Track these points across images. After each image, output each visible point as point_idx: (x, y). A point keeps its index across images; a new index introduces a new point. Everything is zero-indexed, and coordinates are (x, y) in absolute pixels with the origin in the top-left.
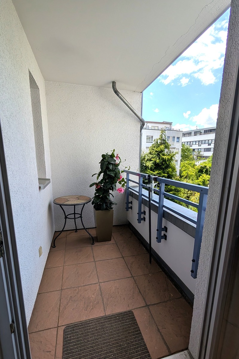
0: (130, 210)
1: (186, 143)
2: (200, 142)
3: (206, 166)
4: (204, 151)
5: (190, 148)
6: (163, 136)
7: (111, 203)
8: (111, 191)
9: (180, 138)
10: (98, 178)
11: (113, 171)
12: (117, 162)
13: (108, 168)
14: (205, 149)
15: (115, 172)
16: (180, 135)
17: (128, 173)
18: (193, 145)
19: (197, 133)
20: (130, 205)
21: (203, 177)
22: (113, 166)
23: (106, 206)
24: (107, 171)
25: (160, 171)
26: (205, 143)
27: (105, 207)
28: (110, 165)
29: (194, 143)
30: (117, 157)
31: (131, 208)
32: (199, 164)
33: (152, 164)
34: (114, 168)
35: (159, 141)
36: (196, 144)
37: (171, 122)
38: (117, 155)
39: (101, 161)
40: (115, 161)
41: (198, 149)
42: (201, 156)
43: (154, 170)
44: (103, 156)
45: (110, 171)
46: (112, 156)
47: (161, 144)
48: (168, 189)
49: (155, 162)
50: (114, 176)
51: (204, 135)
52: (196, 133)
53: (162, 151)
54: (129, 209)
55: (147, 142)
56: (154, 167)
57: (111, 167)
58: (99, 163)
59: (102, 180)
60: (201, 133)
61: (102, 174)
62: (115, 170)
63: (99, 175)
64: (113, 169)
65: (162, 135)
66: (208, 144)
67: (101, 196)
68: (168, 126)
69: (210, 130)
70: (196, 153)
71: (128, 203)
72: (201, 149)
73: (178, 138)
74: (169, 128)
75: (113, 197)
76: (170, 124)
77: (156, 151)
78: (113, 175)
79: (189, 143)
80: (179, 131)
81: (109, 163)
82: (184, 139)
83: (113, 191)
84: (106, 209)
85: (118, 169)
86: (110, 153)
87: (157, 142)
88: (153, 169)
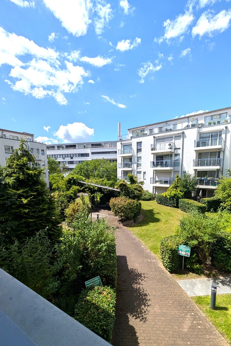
1: (51, 156)
2: (64, 156)
3: (73, 178)
4: (68, 164)
5: (56, 160)
6: (24, 146)
9: (45, 151)
14: (68, 161)
16: (45, 148)
18: (58, 158)
19: (60, 147)
21: (73, 188)
25: (26, 188)
26: (68, 157)
29: (59, 156)
32: (66, 176)
33: (14, 181)
35: (19, 152)
36: (60, 157)
37: (32, 134)
41: (63, 162)
42: (66, 168)
43: (19, 188)
47: (23, 156)
48: (40, 209)
49: (18, 177)
51: (66, 150)
52: (59, 147)
53: (24, 165)
55: (5, 153)
56: (17, 183)
60: (63, 147)
65: (22, 145)
66: (70, 158)
68: (30, 137)
69: (70, 145)
70: (61, 165)
72: (65, 162)
73: (43, 150)
74: (31, 139)
76: (32, 135)
77: (17, 165)
79: (54, 156)
80: (43, 144)
82: (49, 152)
87: (17, 153)
88: (17, 187)
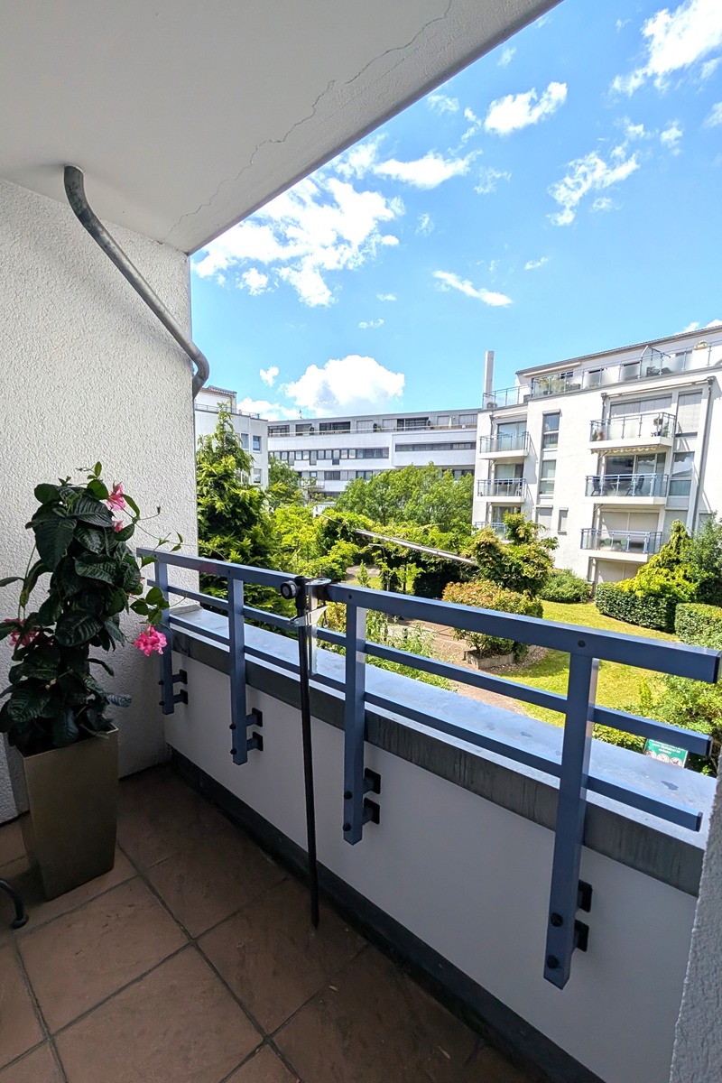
0: (179, 706)
1: (277, 455)
2: (314, 455)
3: (340, 520)
4: (325, 479)
5: (291, 468)
6: (228, 427)
7: (100, 702)
8: (95, 652)
9: (262, 439)
10: (24, 600)
11: (105, 560)
12: (122, 517)
13: (77, 549)
14: (325, 472)
15: (113, 566)
16: (263, 433)
17: (160, 560)
18: (295, 462)
19: (304, 429)
20: (178, 687)
22: (103, 541)
23: (77, 722)
24: (74, 561)
25: (227, 535)
26: (325, 458)
27: (73, 728)
28: (89, 534)
29: (299, 457)
30: (118, 496)
31: (184, 697)
32: (322, 513)
34: (107, 545)
35: (215, 444)
36: (302, 459)
37: (232, 390)
38: (116, 488)
39: (34, 517)
40: (111, 514)
41: (310, 472)
42: (319, 490)
44: (42, 491)
45: (92, 559)
46: (95, 492)
47: (223, 453)
49: (211, 509)
50: (110, 582)
51: (321, 436)
52: (302, 428)
54: (175, 705)
56: (206, 524)
57: (94, 543)
58: (28, 526)
59: (48, 607)
60: (312, 429)
61: (45, 579)
62: (112, 554)
63: (30, 582)
64: (104, 552)
65: (223, 425)
66: (331, 461)
67: (53, 682)
68: (225, 400)
69: (333, 424)
70: (304, 483)
71: (168, 679)
72: (316, 472)
73: (257, 439)
74: (229, 405)
75: (111, 673)
76: (231, 395)
77: (211, 475)
78: (106, 578)
79: (284, 455)
80: (258, 419)
81: (85, 527)
82: (275, 444)
83: (107, 648)
84: (83, 736)
85: (124, 548)
86: (81, 481)
87: (210, 447)
88: (205, 533)
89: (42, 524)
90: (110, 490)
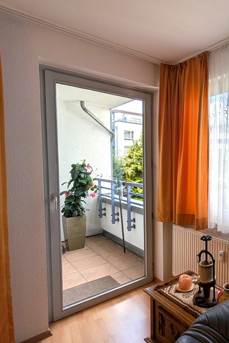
7: (82, 209)
8: (82, 198)
10: (68, 187)
11: (85, 179)
12: (89, 171)
13: (79, 177)
15: (86, 180)
17: (100, 180)
20: (103, 212)
22: (84, 175)
23: (78, 213)
24: (78, 179)
27: (77, 214)
28: (82, 174)
30: (88, 166)
31: (105, 214)
33: (132, 171)
34: (85, 176)
38: (88, 165)
39: (71, 171)
40: (86, 170)
43: (136, 178)
44: (73, 166)
45: (82, 179)
46: (83, 166)
49: (137, 168)
50: (86, 183)
54: (102, 216)
56: (135, 173)
57: (82, 176)
59: (73, 188)
61: (72, 183)
62: (86, 178)
63: (69, 183)
64: (85, 177)
67: (73, 202)
71: (101, 210)
75: (86, 203)
78: (85, 183)
81: (81, 172)
83: (85, 198)
84: (79, 215)
85: (89, 177)
86: (81, 163)
88: (134, 177)
89: (73, 172)
90: (87, 165)
